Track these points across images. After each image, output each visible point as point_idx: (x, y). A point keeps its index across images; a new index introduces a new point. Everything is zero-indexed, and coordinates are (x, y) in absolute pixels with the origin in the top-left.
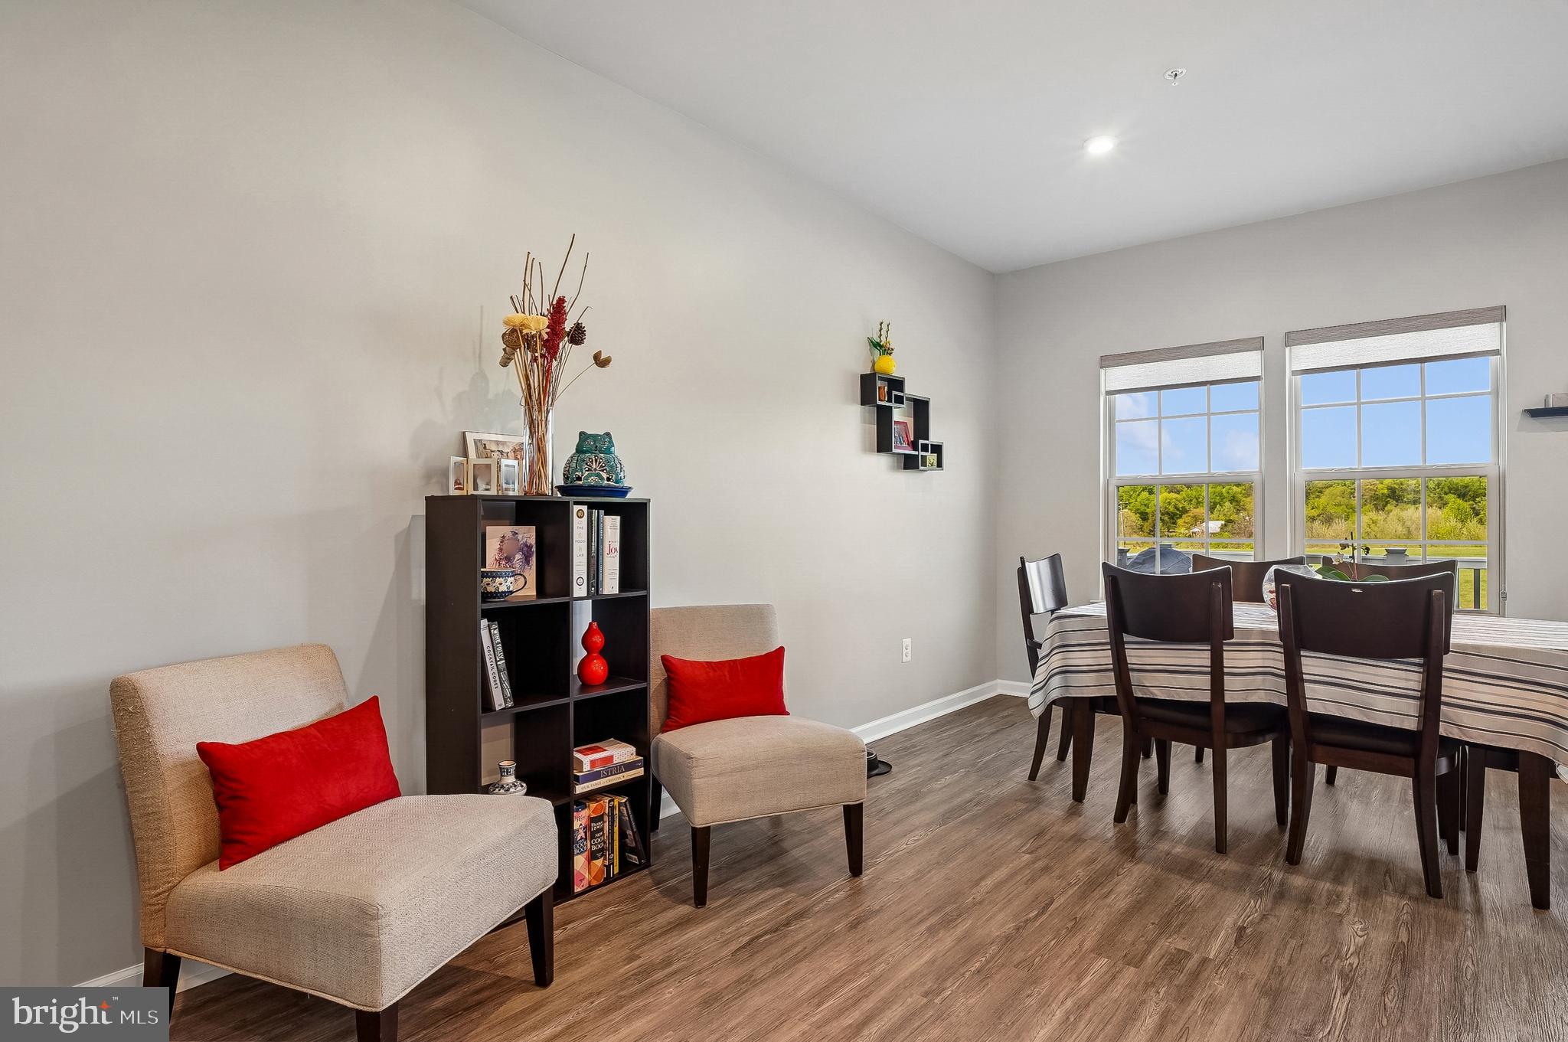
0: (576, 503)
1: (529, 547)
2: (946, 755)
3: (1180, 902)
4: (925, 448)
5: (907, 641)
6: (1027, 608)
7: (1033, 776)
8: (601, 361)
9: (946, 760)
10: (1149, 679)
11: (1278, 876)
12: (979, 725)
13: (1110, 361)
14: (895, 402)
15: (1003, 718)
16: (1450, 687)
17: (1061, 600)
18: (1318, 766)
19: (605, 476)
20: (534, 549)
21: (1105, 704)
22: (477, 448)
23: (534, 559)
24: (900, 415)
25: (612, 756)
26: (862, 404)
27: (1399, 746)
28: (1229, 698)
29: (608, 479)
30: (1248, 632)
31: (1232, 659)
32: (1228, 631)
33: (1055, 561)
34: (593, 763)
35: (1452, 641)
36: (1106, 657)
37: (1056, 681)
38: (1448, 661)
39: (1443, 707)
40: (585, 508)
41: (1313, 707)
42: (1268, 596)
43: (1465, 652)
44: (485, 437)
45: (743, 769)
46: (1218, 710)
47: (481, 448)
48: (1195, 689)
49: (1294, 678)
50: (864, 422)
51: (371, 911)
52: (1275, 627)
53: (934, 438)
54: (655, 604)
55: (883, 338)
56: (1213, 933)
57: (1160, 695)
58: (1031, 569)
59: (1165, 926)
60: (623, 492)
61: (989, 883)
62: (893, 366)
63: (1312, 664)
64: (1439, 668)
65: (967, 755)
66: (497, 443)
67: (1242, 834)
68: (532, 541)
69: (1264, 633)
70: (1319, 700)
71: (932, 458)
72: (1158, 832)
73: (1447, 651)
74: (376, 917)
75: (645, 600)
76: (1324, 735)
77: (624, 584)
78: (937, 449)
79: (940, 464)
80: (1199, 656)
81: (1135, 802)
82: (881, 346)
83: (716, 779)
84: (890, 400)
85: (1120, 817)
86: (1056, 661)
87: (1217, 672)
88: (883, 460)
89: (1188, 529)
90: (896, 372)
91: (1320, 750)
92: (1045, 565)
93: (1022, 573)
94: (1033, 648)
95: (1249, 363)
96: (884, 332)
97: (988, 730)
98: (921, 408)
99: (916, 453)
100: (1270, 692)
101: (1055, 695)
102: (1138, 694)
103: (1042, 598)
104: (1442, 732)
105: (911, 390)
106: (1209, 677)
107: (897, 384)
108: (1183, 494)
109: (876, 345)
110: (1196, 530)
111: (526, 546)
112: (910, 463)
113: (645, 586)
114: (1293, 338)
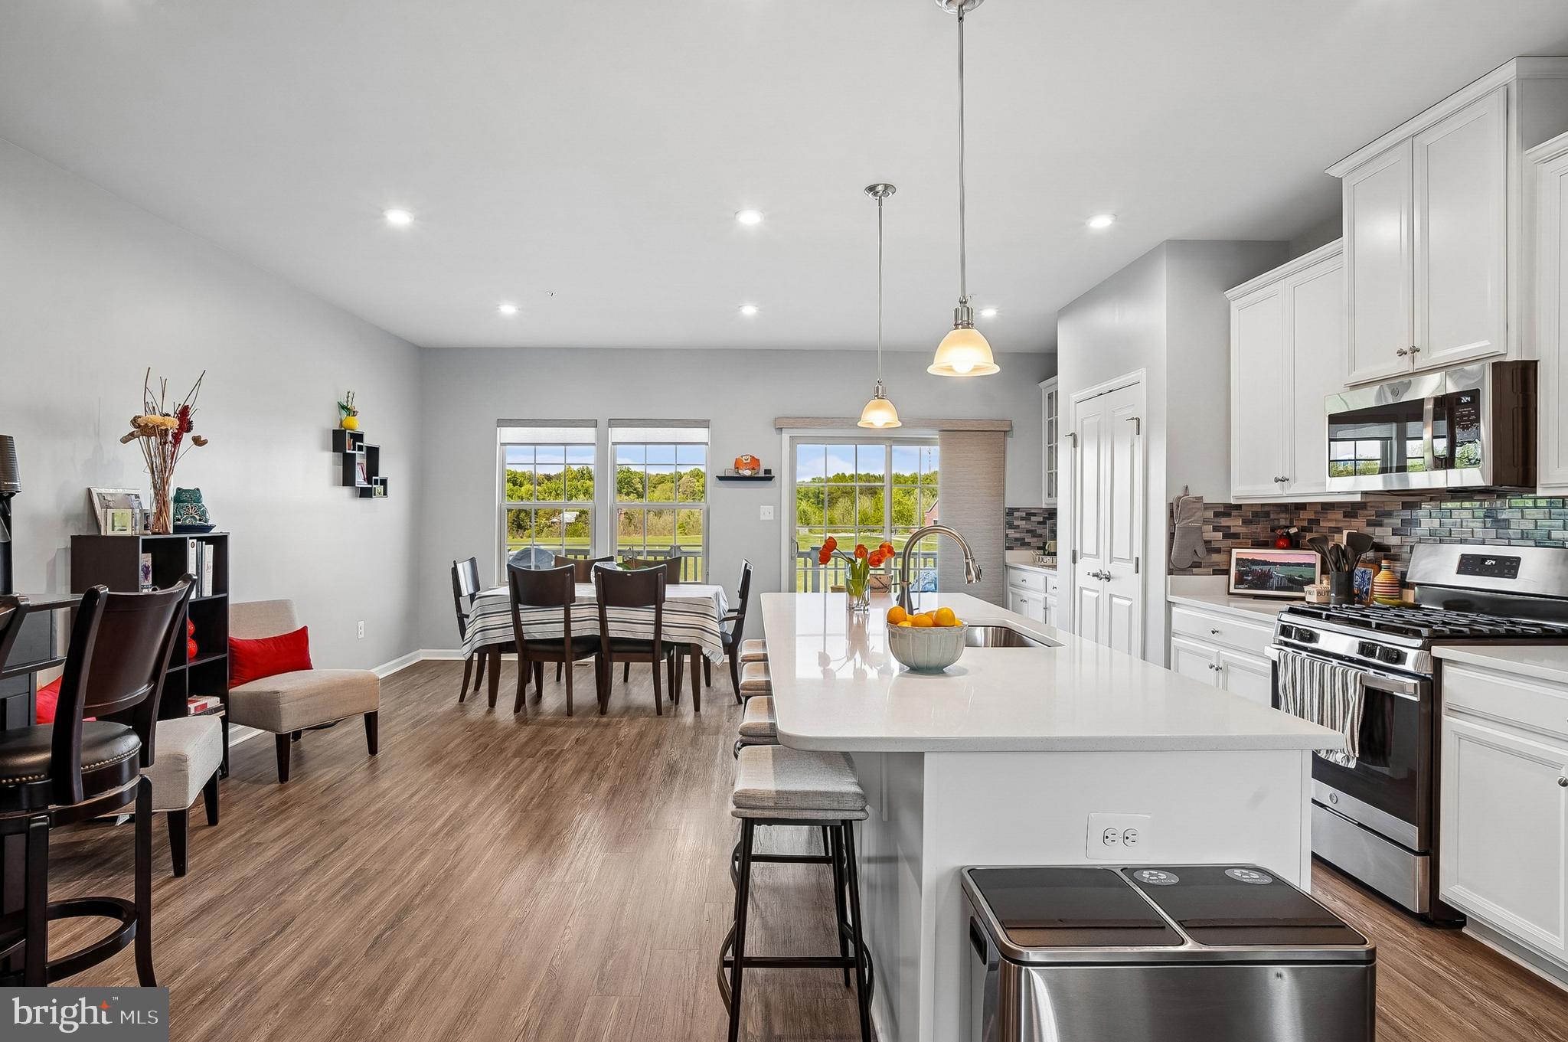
0: (191, 538)
1: (148, 568)
2: (399, 697)
3: (550, 736)
4: (376, 482)
5: (361, 624)
6: (458, 593)
7: (462, 699)
8: (198, 441)
9: (400, 700)
10: (533, 629)
11: (595, 720)
12: (414, 679)
13: (503, 423)
14: (358, 450)
15: (430, 673)
16: (666, 618)
17: (477, 587)
18: (615, 664)
19: (198, 518)
20: (150, 569)
21: (507, 647)
22: (99, 499)
23: (151, 575)
24: (360, 458)
25: (206, 704)
26: (334, 451)
27: (646, 648)
28: (573, 635)
29: (200, 520)
30: (582, 599)
31: (575, 613)
32: (573, 599)
33: (473, 561)
34: (196, 708)
35: (666, 597)
36: (509, 619)
37: (478, 636)
38: (665, 606)
39: (663, 627)
40: (195, 541)
41: (612, 634)
42: (593, 579)
43: (672, 601)
44: (103, 491)
45: (311, 696)
46: (568, 643)
47: (102, 499)
48: (557, 631)
49: (603, 620)
50: (335, 464)
51: (182, 758)
52: (595, 596)
53: (382, 475)
54: (231, 601)
55: (349, 403)
56: (566, 742)
57: (538, 637)
58: (460, 567)
59: (545, 743)
60: (211, 527)
61: (452, 745)
62: (357, 424)
63: (612, 613)
64: (661, 610)
65: (413, 695)
66: (111, 495)
67: (579, 708)
68: (149, 563)
69: (590, 598)
70: (615, 631)
71: (379, 488)
72: (537, 713)
73: (664, 601)
74: (186, 761)
75: (226, 599)
76: (616, 648)
77: (215, 591)
78: (384, 482)
79: (385, 493)
80: (559, 613)
81: (524, 703)
82: (348, 409)
83: (296, 703)
84: (354, 449)
85: (517, 709)
86: (479, 624)
87: (567, 621)
88: (347, 491)
89: (548, 519)
90: (358, 430)
91: (615, 655)
92: (467, 564)
93: (455, 571)
94: (462, 618)
95: (588, 434)
96: (350, 399)
97: (422, 681)
98: (373, 453)
99: (370, 486)
100: (591, 629)
101: (477, 645)
102: (526, 637)
103: (466, 588)
104: (662, 639)
105: (368, 441)
106: (563, 624)
107: (358, 437)
108: (544, 486)
109: (343, 407)
110: (554, 520)
111: (145, 566)
112: (365, 493)
113: (226, 590)
114: (614, 423)
